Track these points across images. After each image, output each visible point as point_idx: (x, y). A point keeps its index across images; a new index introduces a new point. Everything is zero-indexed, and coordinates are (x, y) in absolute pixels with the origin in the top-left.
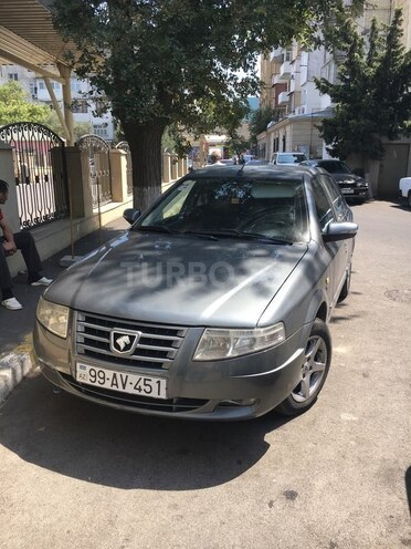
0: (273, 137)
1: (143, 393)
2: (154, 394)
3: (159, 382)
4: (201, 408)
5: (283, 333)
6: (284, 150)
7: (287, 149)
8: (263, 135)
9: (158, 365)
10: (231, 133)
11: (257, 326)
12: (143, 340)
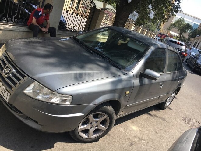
0: (196, 41)
1: (2, 95)
2: (5, 98)
3: (8, 94)
4: (20, 114)
5: (70, 101)
6: (197, 48)
7: (198, 47)
8: (192, 39)
9: (11, 87)
10: (181, 34)
11: (55, 91)
12: (13, 74)
